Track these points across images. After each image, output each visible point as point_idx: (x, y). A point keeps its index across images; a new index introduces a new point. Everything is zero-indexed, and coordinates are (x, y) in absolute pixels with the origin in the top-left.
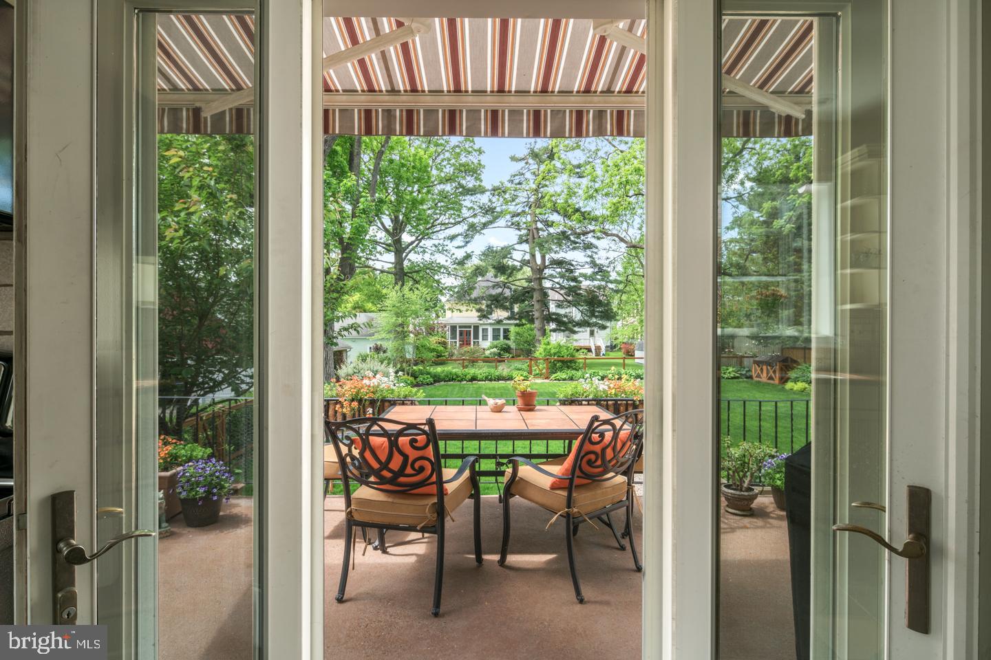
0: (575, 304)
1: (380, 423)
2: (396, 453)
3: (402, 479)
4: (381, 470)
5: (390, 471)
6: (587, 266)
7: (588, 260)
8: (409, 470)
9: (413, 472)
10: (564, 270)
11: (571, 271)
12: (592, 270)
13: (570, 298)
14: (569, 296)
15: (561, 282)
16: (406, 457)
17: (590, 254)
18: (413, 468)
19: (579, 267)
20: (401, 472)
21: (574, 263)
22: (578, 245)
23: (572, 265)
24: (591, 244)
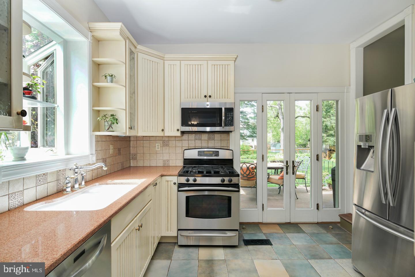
0: (248, 129)
1: (245, 164)
2: (248, 170)
3: (249, 176)
4: (244, 174)
5: (246, 174)
6: (252, 114)
7: (253, 111)
8: (250, 174)
9: (251, 174)
10: (243, 115)
11: (246, 116)
12: (254, 115)
13: (245, 126)
14: (245, 125)
15: (242, 120)
16: (250, 171)
17: (253, 109)
18: (251, 173)
19: (249, 114)
20: (249, 175)
21: (247, 112)
22: (248, 105)
23: (246, 113)
24: (253, 105)
